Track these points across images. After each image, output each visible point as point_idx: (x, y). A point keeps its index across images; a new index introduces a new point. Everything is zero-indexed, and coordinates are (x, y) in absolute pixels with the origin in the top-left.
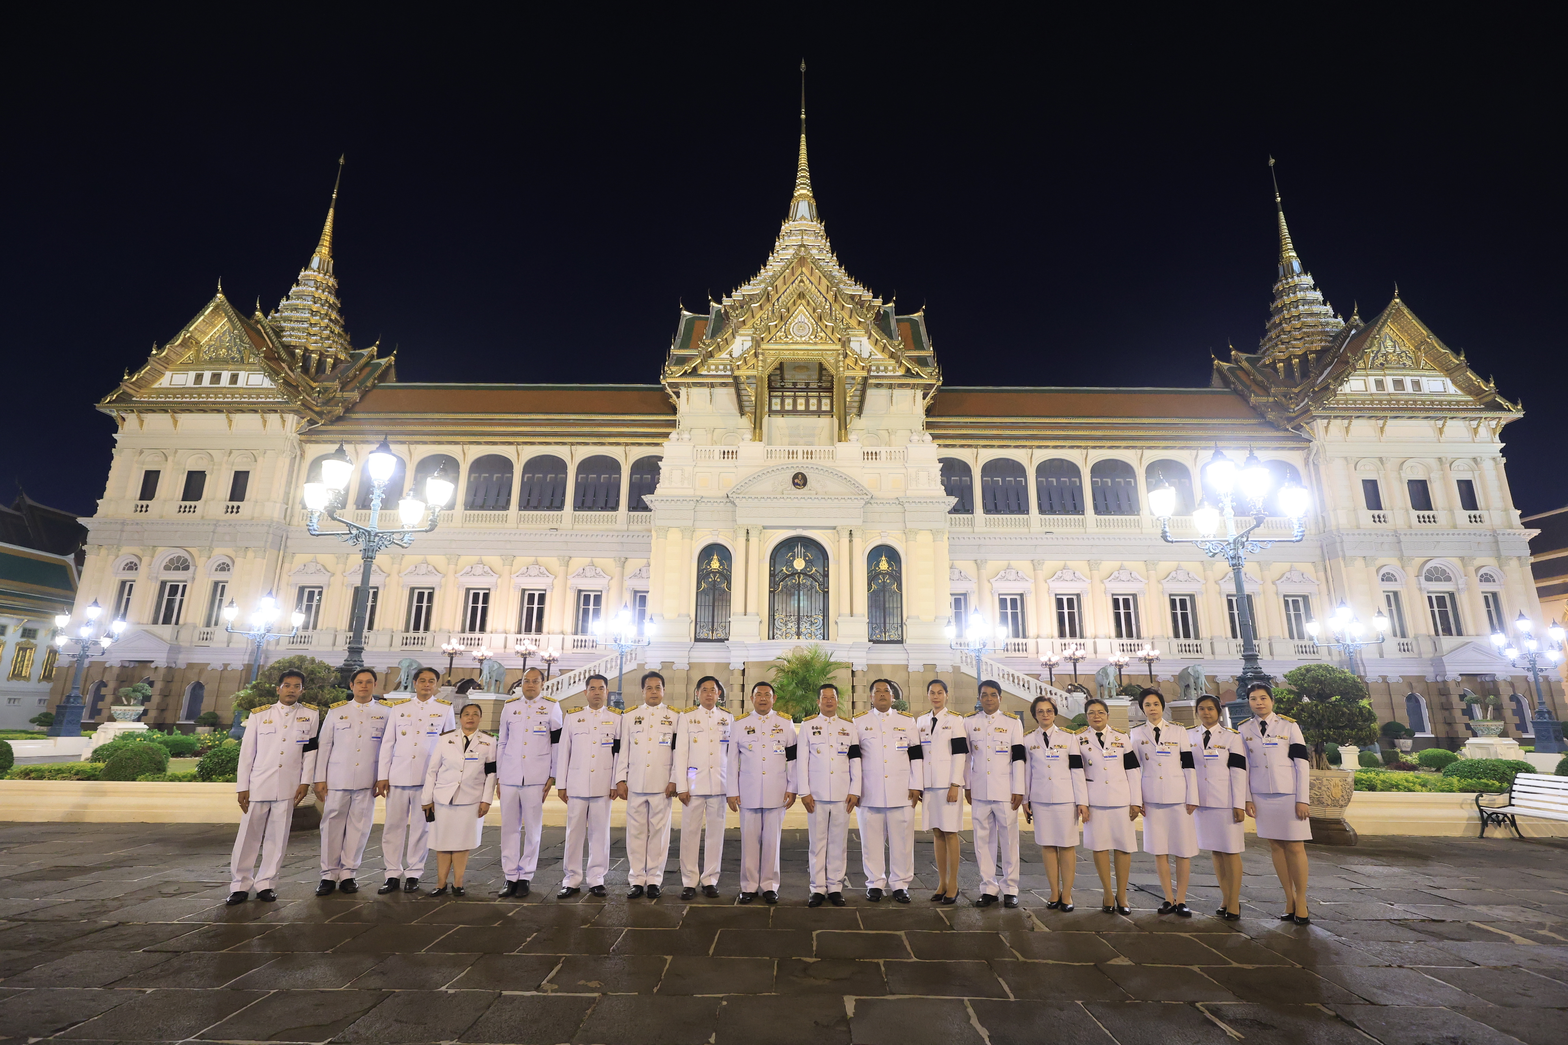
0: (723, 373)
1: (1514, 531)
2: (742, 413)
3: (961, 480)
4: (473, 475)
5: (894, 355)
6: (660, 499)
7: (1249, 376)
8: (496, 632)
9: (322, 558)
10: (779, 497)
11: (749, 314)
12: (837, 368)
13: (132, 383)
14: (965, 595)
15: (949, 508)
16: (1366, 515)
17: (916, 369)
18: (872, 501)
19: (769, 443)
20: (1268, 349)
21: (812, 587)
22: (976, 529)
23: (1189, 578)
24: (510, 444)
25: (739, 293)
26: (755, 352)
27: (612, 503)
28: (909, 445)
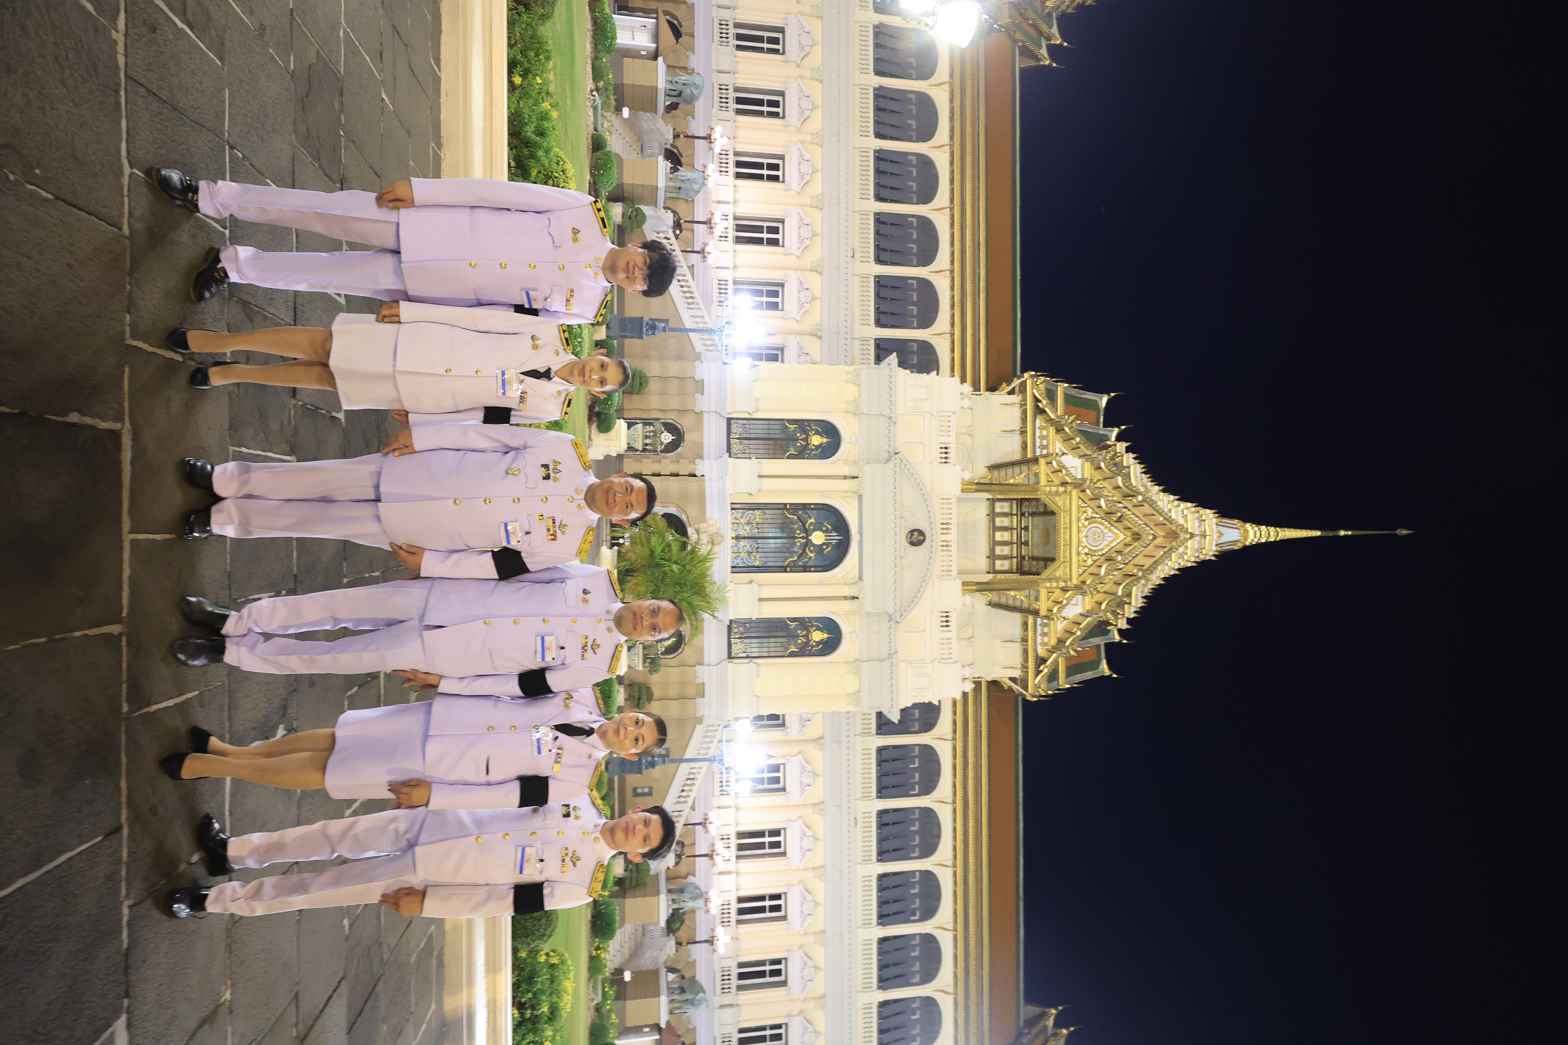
0: (1038, 444)
2: (993, 468)
3: (916, 720)
4: (913, 158)
5: (1061, 645)
6: (893, 374)
8: (735, 191)
10: (897, 513)
11: (1108, 474)
12: (1049, 580)
14: (783, 725)
15: (885, 712)
17: (1045, 670)
18: (892, 623)
19: (959, 500)
21: (792, 553)
22: (859, 738)
23: (806, 982)
24: (952, 200)
25: (1132, 461)
26: (1067, 483)
27: (883, 320)
28: (959, 665)
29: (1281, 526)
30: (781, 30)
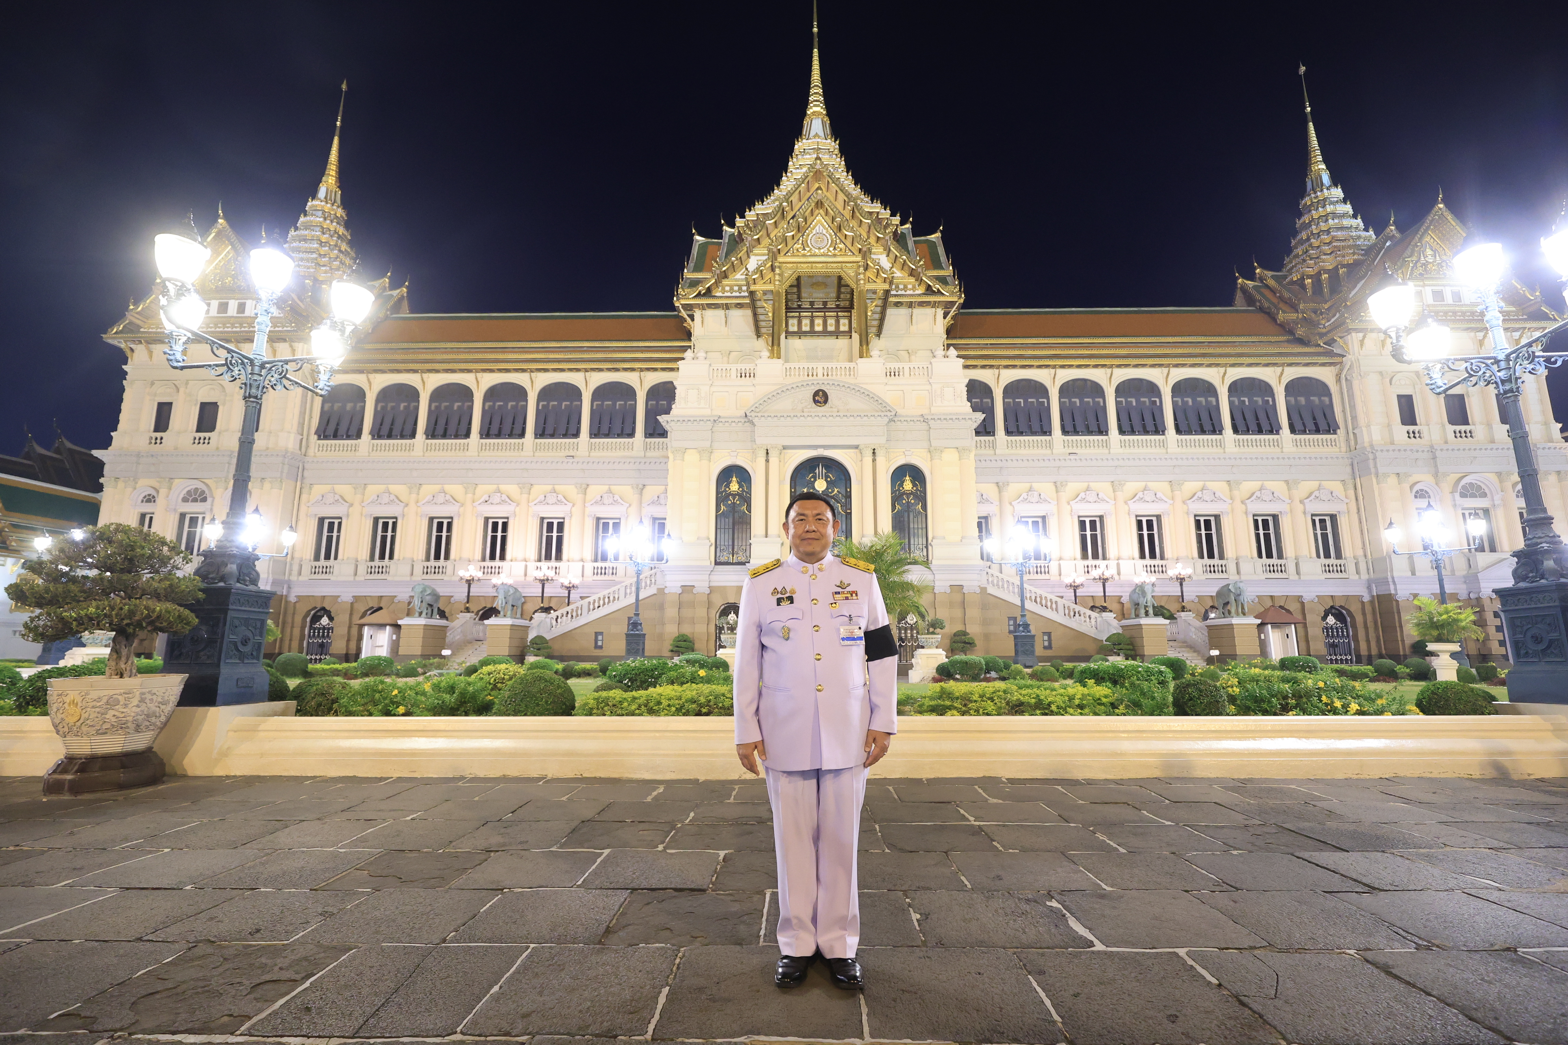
0: (737, 294)
1: (1554, 445)
2: (759, 335)
3: (982, 401)
4: (488, 404)
5: (914, 273)
6: (676, 419)
7: (1275, 293)
8: (516, 560)
9: (340, 489)
10: (799, 415)
11: (763, 232)
12: (858, 280)
13: (137, 313)
14: (986, 518)
15: (975, 425)
16: (1401, 431)
17: (937, 286)
18: (896, 419)
19: (787, 361)
20: (1295, 266)
22: (998, 451)
23: (1215, 498)
24: (523, 370)
25: (752, 213)
26: (772, 265)
27: (628, 430)
28: (933, 360)
29: (809, 83)
30: (376, 520)
